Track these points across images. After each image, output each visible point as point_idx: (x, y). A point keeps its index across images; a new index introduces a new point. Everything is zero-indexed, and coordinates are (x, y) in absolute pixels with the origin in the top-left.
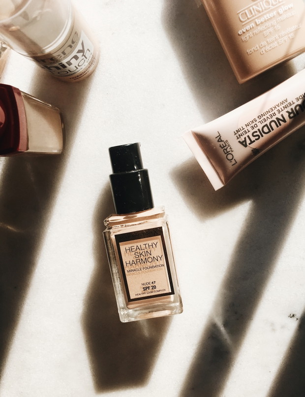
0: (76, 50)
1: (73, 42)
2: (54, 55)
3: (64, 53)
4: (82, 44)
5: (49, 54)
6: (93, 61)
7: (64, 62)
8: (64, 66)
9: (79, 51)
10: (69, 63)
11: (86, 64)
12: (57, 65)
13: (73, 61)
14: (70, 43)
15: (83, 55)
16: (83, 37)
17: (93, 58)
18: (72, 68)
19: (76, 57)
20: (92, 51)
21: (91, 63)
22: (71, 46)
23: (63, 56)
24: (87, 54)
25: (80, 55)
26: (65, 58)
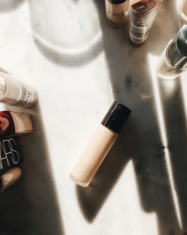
0: (27, 94)
1: (25, 93)
2: (21, 100)
3: (24, 98)
4: (28, 91)
5: (20, 100)
6: (36, 95)
7: (25, 100)
8: (26, 102)
9: (29, 94)
10: (27, 100)
11: (33, 97)
12: (23, 103)
13: (28, 99)
14: (24, 93)
15: (31, 95)
16: (28, 89)
17: (35, 94)
18: (29, 101)
19: (28, 97)
20: (33, 92)
21: (35, 96)
22: (25, 94)
23: (24, 99)
24: (32, 94)
25: (29, 95)
26: (25, 99)
